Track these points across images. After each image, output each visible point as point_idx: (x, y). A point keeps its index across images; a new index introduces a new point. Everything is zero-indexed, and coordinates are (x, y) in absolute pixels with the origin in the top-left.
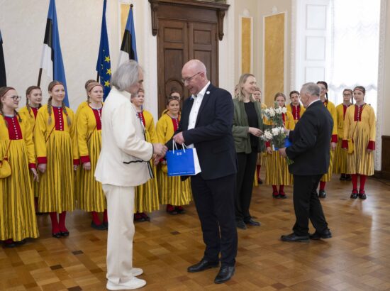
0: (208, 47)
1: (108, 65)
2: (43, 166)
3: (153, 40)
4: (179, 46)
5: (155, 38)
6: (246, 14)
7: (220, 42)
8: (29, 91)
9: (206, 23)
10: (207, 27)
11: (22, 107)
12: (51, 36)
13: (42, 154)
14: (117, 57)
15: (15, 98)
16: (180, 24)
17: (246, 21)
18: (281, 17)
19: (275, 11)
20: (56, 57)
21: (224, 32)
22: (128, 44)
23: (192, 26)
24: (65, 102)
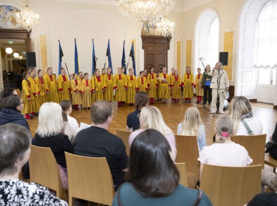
0: (164, 53)
1: (125, 62)
2: (105, 89)
3: (143, 51)
4: (152, 53)
5: (143, 50)
6: (179, 40)
7: (168, 51)
8: (103, 70)
9: (163, 44)
10: (163, 45)
11: (101, 74)
12: (108, 53)
13: (105, 86)
14: (128, 59)
15: (99, 71)
16: (152, 45)
17: (179, 42)
18: (190, 41)
19: (189, 39)
20: (110, 60)
21: (170, 46)
22: (132, 54)
23: (157, 45)
24: (112, 72)
